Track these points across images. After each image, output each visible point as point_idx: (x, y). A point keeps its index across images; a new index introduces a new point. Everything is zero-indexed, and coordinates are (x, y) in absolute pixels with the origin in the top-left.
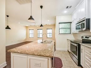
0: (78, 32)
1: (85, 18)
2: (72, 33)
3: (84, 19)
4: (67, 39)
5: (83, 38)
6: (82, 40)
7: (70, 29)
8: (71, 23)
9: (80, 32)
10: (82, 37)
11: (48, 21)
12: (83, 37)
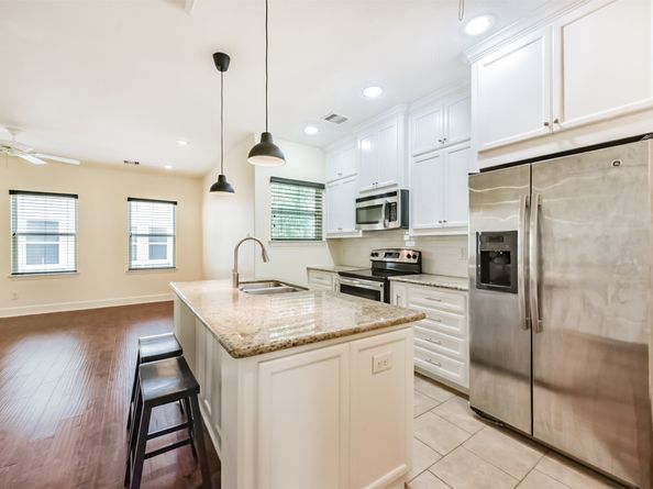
0: (360, 235)
1: (396, 185)
2: (324, 237)
3: (392, 190)
4: (308, 269)
5: (376, 258)
6: (370, 265)
7: (318, 215)
8: (322, 187)
9: (367, 235)
10: (373, 255)
11: (183, 143)
12: (377, 255)
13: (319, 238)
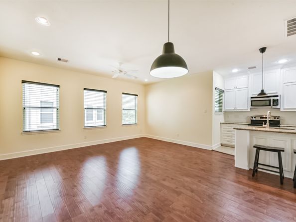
5: (254, 119)
6: (249, 121)
8: (223, 91)
13: (221, 111)
